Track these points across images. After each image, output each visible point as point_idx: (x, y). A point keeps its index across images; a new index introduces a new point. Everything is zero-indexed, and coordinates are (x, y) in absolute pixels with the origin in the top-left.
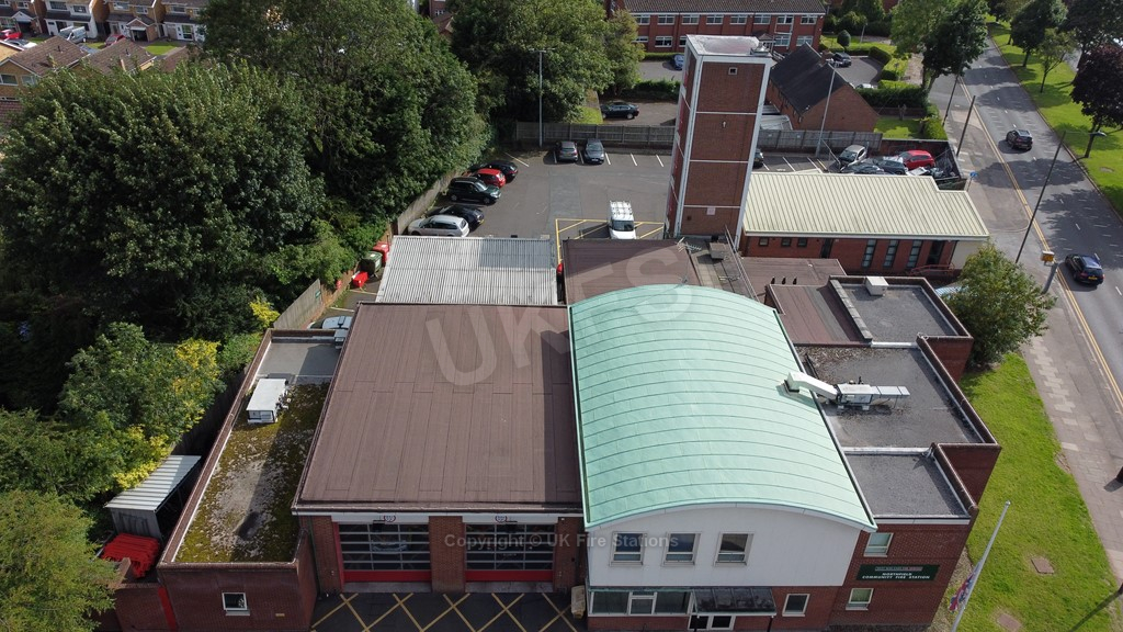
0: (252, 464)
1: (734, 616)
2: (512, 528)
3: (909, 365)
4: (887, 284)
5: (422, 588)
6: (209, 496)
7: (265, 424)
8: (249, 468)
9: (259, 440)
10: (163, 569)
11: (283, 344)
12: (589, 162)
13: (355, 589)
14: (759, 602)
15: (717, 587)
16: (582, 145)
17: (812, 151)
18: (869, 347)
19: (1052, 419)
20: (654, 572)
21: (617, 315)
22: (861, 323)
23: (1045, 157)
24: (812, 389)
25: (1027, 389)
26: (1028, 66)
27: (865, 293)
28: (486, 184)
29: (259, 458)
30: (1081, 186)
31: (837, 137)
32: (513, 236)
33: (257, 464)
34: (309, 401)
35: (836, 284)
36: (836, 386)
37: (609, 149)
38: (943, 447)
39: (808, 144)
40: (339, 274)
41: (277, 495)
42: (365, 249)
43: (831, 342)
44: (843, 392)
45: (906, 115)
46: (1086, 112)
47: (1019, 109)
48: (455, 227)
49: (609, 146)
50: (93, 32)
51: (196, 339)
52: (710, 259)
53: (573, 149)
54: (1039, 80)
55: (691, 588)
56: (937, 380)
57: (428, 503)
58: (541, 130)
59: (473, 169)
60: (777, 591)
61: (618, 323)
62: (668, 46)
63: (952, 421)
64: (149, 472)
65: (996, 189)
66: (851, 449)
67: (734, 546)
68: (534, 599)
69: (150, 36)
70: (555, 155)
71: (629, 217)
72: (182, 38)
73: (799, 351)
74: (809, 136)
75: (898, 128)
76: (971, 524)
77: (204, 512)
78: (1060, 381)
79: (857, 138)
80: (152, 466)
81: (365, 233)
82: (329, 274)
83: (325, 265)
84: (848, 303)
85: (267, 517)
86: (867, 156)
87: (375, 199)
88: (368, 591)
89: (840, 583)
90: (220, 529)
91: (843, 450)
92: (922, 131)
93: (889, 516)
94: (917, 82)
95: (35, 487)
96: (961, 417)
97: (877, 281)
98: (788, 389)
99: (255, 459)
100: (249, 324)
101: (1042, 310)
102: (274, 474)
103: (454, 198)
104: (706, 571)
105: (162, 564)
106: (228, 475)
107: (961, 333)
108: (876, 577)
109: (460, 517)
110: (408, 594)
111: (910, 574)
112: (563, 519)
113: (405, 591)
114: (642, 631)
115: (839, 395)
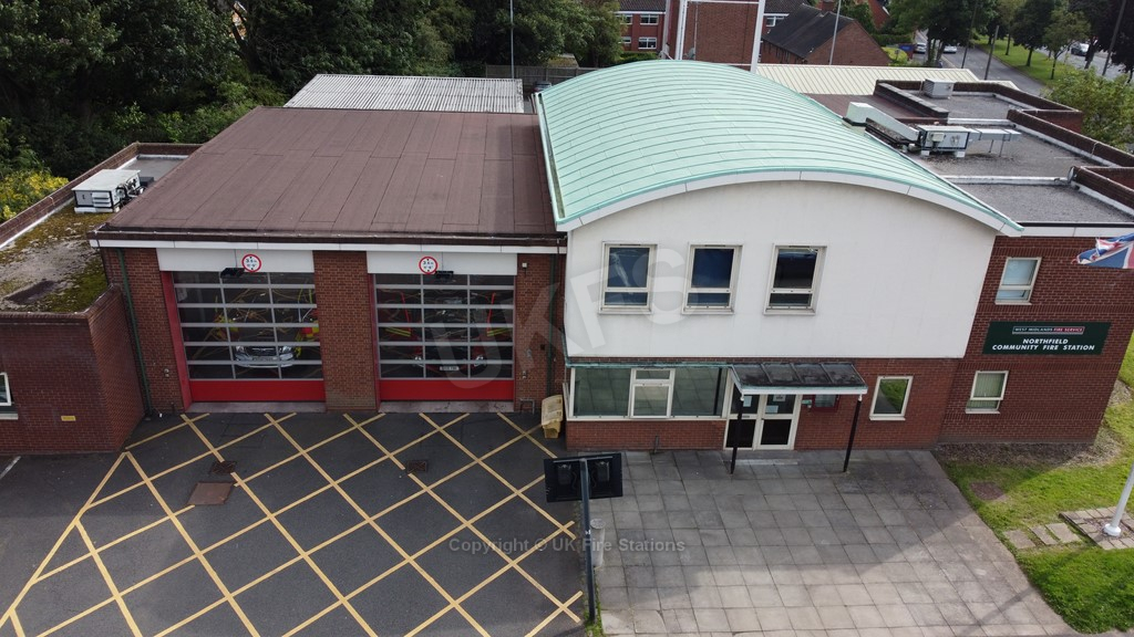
0: (65, 243)
5: (312, 409)
7: (99, 213)
8: (59, 246)
13: (205, 409)
14: (837, 377)
15: (769, 360)
18: (944, 122)
22: (928, 104)
29: (77, 238)
38: (1090, 170)
41: (89, 268)
44: (926, 129)
58: (513, 74)
60: (863, 368)
66: (951, 176)
84: (906, 94)
85: (65, 285)
88: (226, 411)
89: (961, 354)
91: (942, 176)
98: (848, 122)
99: (70, 239)
104: (750, 327)
106: (24, 250)
108: (1012, 347)
109: (363, 254)
110: (289, 414)
111: (1065, 341)
112: (524, 265)
113: (285, 409)
114: (653, 453)
115: (923, 134)
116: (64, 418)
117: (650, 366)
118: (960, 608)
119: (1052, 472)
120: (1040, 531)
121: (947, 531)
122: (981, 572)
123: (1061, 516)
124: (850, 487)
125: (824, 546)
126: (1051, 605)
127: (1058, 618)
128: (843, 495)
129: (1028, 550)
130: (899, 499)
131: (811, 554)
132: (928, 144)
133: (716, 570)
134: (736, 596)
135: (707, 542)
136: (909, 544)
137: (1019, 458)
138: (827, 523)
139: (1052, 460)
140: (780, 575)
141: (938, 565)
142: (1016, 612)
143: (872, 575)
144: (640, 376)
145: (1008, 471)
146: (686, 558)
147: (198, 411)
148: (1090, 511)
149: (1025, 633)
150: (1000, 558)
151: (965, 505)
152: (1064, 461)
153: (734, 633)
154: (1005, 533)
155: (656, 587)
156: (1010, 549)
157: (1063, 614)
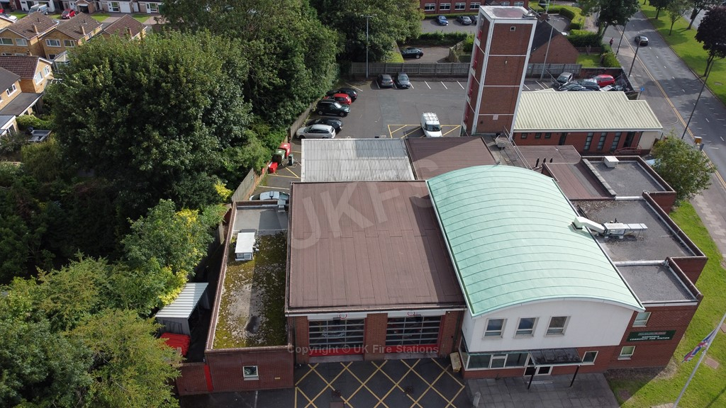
0: (245, 286)
1: (552, 366)
2: (418, 318)
3: (639, 210)
4: (618, 161)
5: (358, 359)
6: (224, 308)
7: (246, 261)
8: (244, 289)
9: (245, 271)
10: (209, 353)
11: (244, 211)
12: (401, 87)
14: (571, 357)
15: (544, 350)
16: (395, 77)
17: (538, 76)
18: (614, 200)
19: (714, 240)
20: (509, 342)
21: (459, 185)
22: (607, 186)
23: (679, 77)
24: (586, 225)
25: (697, 221)
26: (659, 18)
27: (605, 167)
28: (341, 103)
29: (248, 282)
30: (705, 94)
31: (554, 67)
32: (376, 137)
33: (248, 286)
34: (270, 245)
35: (586, 161)
36: (603, 225)
37: (412, 79)
38: (674, 259)
39: (535, 72)
40: (264, 165)
41: (265, 305)
42: (276, 148)
43: (591, 198)
44: (608, 228)
45: (591, 52)
46: (705, 48)
47: (658, 46)
48: (327, 132)
49: (411, 77)
50: (52, 8)
51: (185, 208)
52: (497, 148)
53: (389, 79)
54: (668, 27)
55: (529, 350)
56: (659, 218)
57: (368, 305)
58: (367, 68)
59: (329, 94)
60: (580, 350)
61: (462, 190)
62: (433, 10)
63: (674, 243)
64: (178, 294)
65: (654, 98)
66: (619, 263)
67: (558, 323)
68: (425, 362)
69: (91, 10)
70: (378, 83)
71: (436, 123)
72: (112, 10)
73: (573, 204)
74: (536, 68)
75: (586, 61)
76: (698, 305)
77: (222, 318)
78: (714, 216)
79: (566, 67)
80: (179, 290)
81: (274, 137)
82: (258, 164)
83: (256, 159)
84: (597, 173)
85: (262, 319)
86: (573, 80)
87: (278, 115)
88: (324, 361)
89: (618, 344)
90: (236, 328)
91: (614, 263)
92: (603, 62)
93: (650, 302)
94: (594, 30)
95: (117, 306)
96: (679, 241)
97: (612, 159)
98: (575, 227)
99: (246, 283)
100: (214, 199)
101: (708, 173)
102: (260, 292)
103: (321, 113)
104: (540, 340)
105: (207, 350)
106: (232, 293)
107: (668, 189)
108: (638, 339)
110: (350, 362)
111: (658, 336)
112: (449, 313)
113: (348, 360)
114: (496, 379)
115: (606, 230)
116: (276, 378)
117: (499, 353)
124: (573, 395)
130: (592, 400)
132: (607, 234)
137: (637, 375)
139: (650, 376)
144: (494, 356)
145: (633, 383)
147: (313, 362)
151: (616, 403)
152: (655, 376)
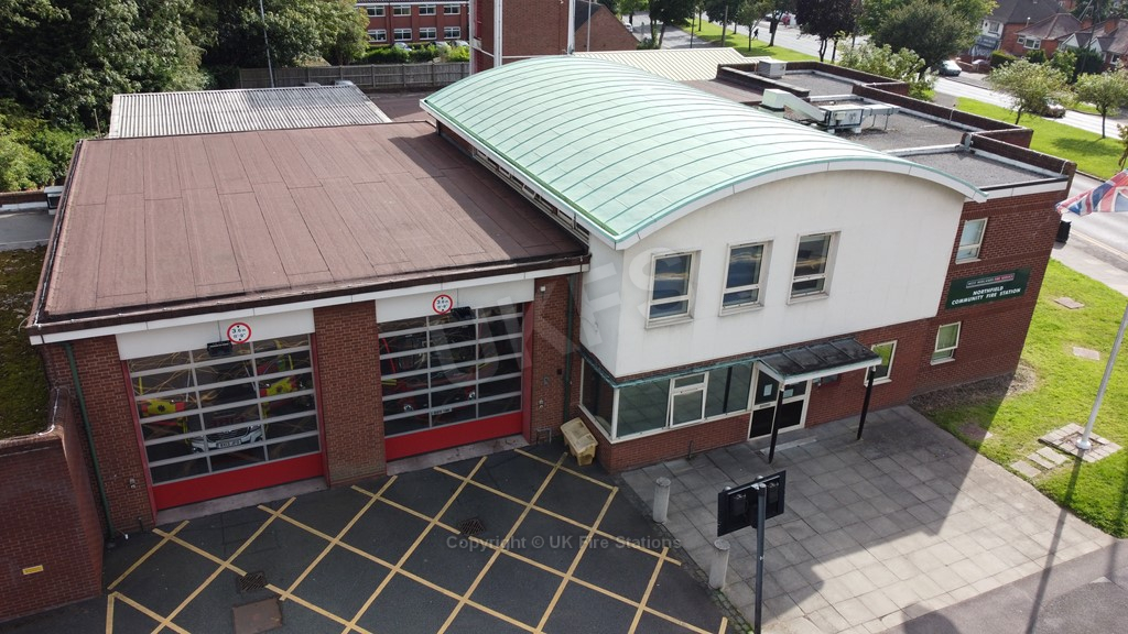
2: (465, 313)
5: (309, 488)
13: (182, 517)
14: (851, 352)
18: (808, 101)
20: (708, 330)
35: (730, 69)
38: (980, 135)
44: (831, 110)
55: (755, 354)
57: (310, 285)
58: (272, 78)
60: (862, 340)
88: (207, 512)
93: (986, 187)
96: (958, 128)
98: (768, 109)
108: (966, 300)
109: (372, 304)
111: (1002, 288)
112: (543, 289)
114: (689, 459)
115: (829, 114)
116: (26, 571)
117: (687, 373)
118: (1028, 542)
119: (1004, 404)
120: (1033, 456)
121: (970, 474)
122: (1020, 506)
123: (1040, 441)
124: (871, 453)
125: (891, 514)
126: (1087, 521)
127: (1099, 530)
128: (874, 462)
129: (1038, 477)
131: (886, 525)
132: (832, 123)
133: (824, 561)
134: (856, 582)
135: (799, 537)
136: (954, 495)
137: (974, 395)
138: (878, 492)
139: (996, 393)
140: (878, 551)
141: (987, 509)
142: (1066, 532)
143: (947, 530)
144: (679, 384)
145: (972, 409)
146: (791, 556)
147: (172, 520)
148: (1058, 431)
149: (1087, 551)
150: (1024, 489)
151: (966, 448)
152: (1006, 392)
153: (881, 618)
154: (1014, 466)
155: (786, 593)
156: (1025, 479)
157: (1101, 527)
